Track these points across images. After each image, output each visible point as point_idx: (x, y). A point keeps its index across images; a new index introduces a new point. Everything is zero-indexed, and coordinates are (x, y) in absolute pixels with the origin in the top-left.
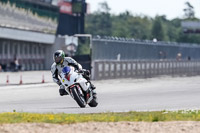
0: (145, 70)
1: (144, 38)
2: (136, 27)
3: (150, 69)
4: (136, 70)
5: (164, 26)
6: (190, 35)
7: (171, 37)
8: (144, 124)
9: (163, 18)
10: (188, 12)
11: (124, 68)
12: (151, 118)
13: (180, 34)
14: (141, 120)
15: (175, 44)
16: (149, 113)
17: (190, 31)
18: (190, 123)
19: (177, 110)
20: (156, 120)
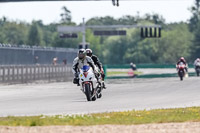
0: (21, 75)
1: (21, 43)
2: (13, 33)
3: (27, 74)
4: (13, 75)
5: (40, 31)
6: (66, 40)
7: (47, 42)
8: (22, 128)
9: (39, 23)
10: (64, 17)
11: (6, 73)
12: (29, 123)
13: (56, 38)
14: (19, 125)
15: (52, 49)
16: (26, 117)
17: (66, 36)
18: (68, 128)
19: (54, 115)
20: (34, 125)
